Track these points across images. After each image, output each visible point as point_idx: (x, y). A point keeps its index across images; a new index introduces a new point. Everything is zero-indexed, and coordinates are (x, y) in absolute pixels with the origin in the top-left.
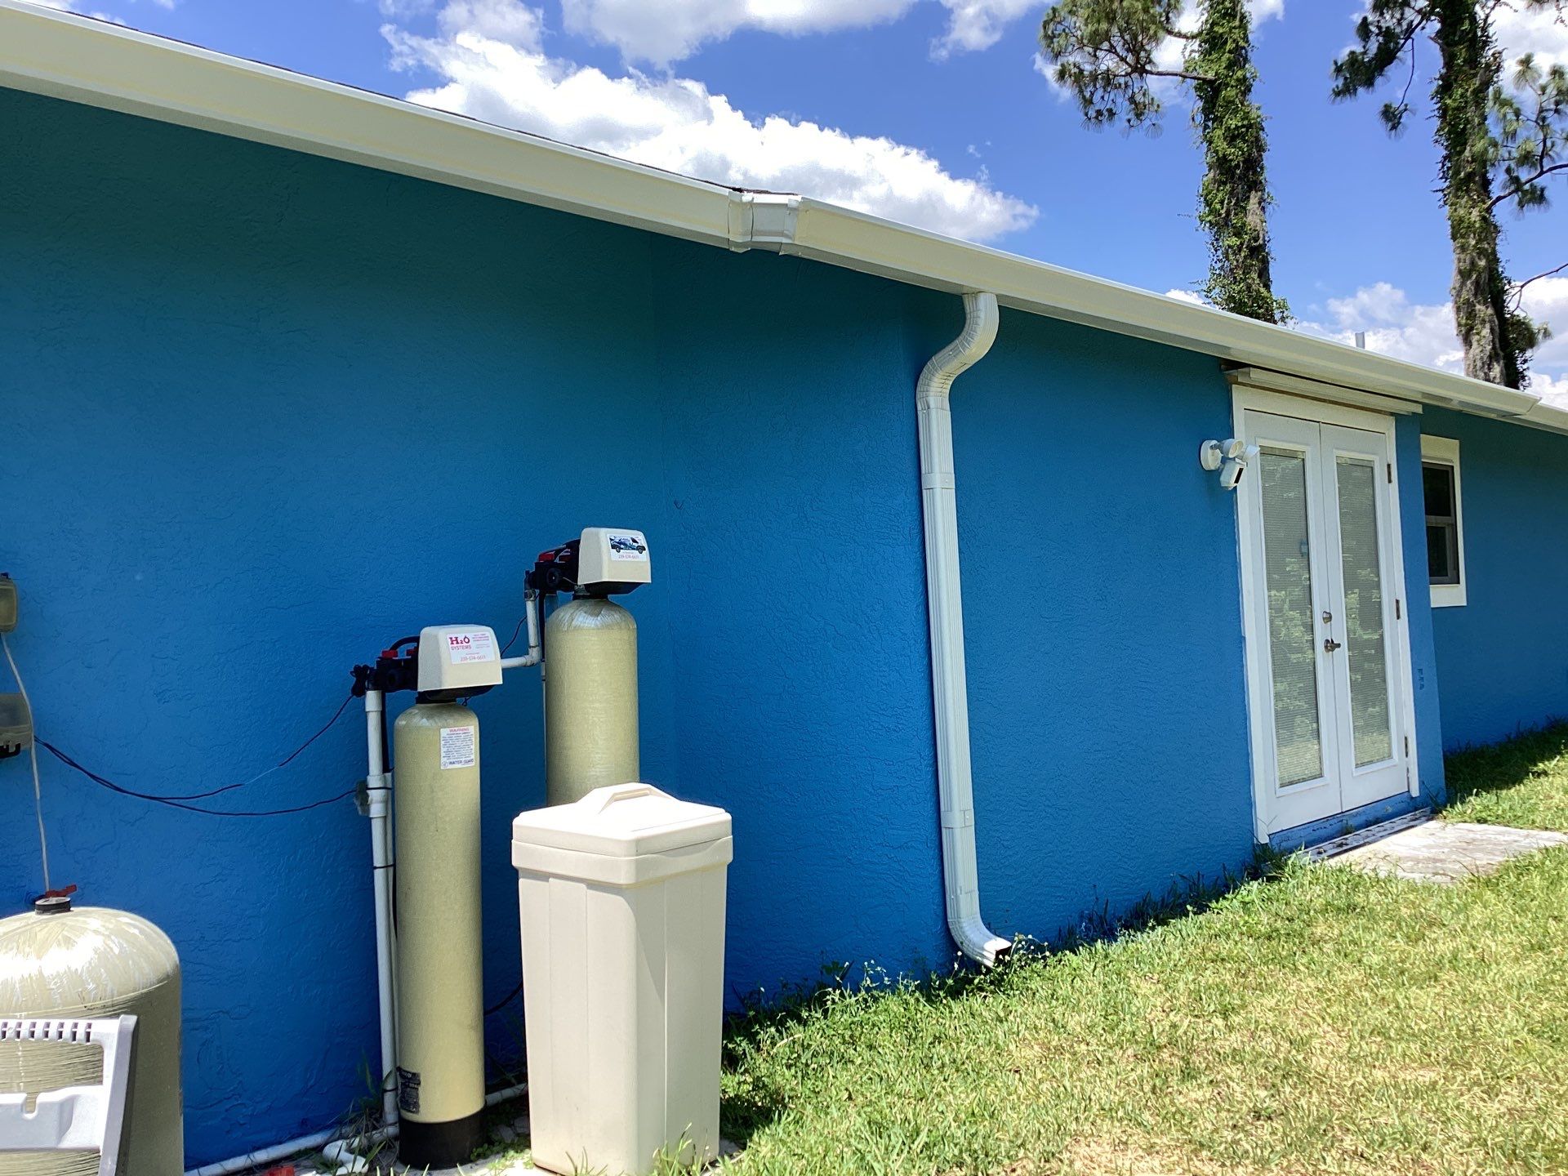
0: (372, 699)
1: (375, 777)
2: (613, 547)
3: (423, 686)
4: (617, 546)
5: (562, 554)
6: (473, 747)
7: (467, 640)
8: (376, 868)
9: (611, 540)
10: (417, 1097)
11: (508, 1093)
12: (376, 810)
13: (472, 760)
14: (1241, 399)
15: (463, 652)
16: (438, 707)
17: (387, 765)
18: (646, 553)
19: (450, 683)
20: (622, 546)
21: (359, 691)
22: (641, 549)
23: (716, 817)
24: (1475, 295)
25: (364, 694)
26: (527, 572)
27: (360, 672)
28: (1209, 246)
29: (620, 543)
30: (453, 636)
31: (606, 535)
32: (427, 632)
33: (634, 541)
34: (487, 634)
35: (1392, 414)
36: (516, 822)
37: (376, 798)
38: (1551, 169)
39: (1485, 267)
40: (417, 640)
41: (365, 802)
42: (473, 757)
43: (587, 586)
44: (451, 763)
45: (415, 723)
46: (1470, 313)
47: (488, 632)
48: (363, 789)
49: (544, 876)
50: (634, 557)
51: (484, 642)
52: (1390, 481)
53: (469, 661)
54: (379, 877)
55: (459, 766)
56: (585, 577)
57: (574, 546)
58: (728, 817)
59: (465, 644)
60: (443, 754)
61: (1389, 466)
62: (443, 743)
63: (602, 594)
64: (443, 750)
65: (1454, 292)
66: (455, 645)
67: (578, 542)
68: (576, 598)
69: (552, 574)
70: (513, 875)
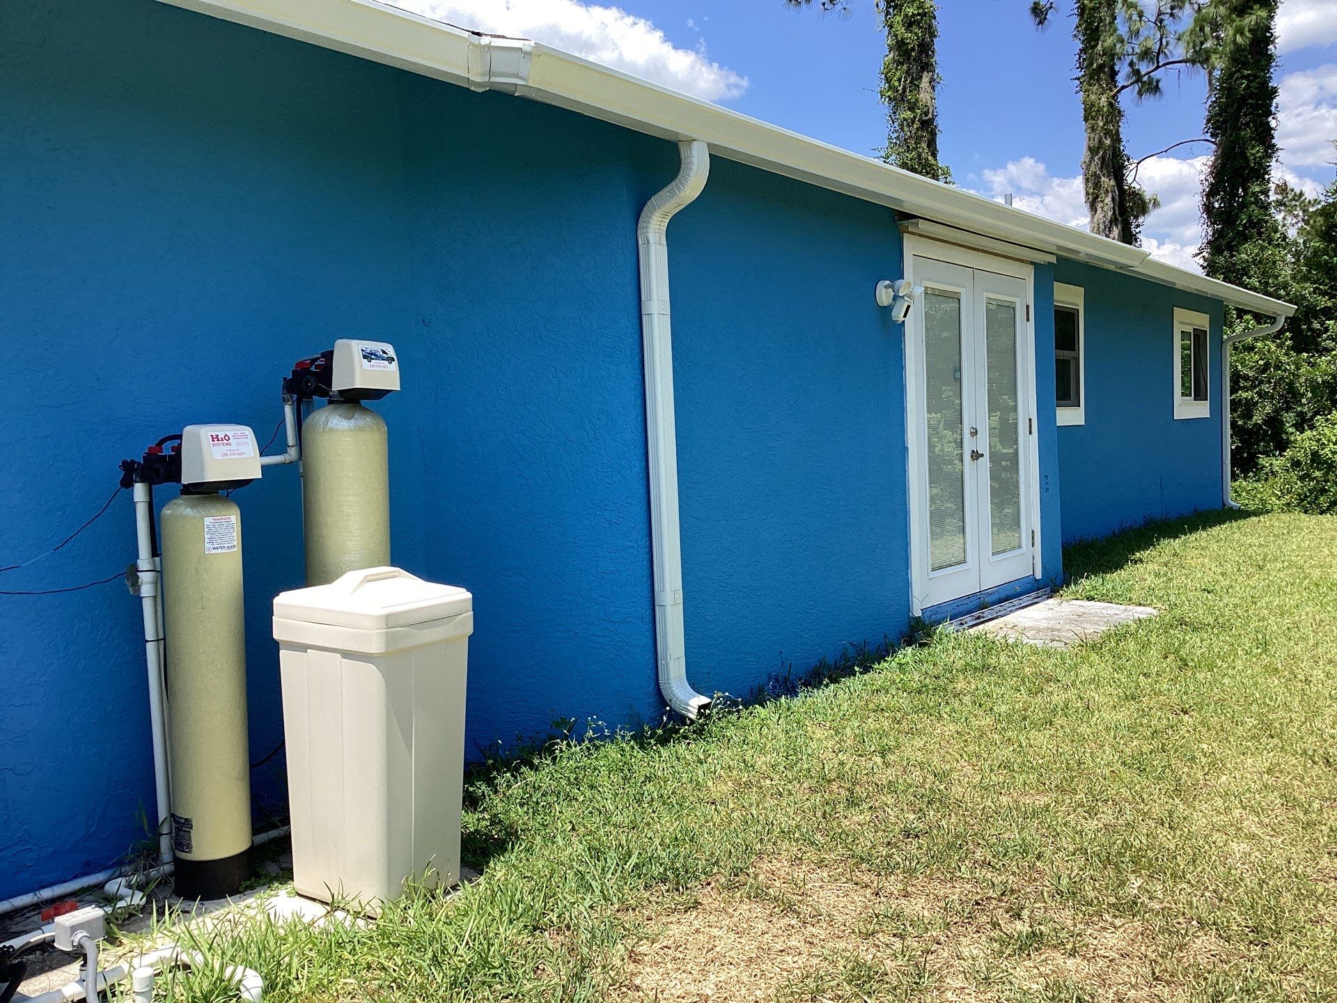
0: (139, 491)
1: (144, 561)
2: (365, 357)
3: (186, 479)
4: (368, 356)
5: (318, 363)
6: (235, 534)
7: (227, 438)
8: (147, 641)
9: (363, 350)
10: (190, 839)
11: (273, 834)
12: (146, 590)
13: (234, 546)
14: (911, 247)
15: (223, 449)
16: (203, 498)
17: (155, 551)
18: (395, 364)
19: (212, 476)
20: (373, 357)
21: (127, 483)
22: (391, 360)
23: (459, 595)
24: (1101, 169)
25: (132, 486)
26: (285, 379)
27: (128, 467)
28: (887, 118)
29: (371, 354)
30: (214, 434)
31: (357, 346)
32: (189, 431)
33: (384, 352)
34: (247, 433)
35: (1032, 263)
36: (277, 601)
37: (146, 579)
38: (1165, 65)
39: (1109, 146)
40: (180, 437)
41: (136, 584)
42: (235, 543)
43: (341, 392)
44: (214, 548)
45: (180, 512)
46: (1096, 184)
47: (248, 431)
48: (134, 571)
49: (304, 648)
50: (384, 367)
51: (244, 440)
52: (1028, 320)
53: (229, 457)
54: (151, 649)
55: (223, 551)
56: (338, 384)
57: (329, 356)
58: (469, 595)
59: (225, 441)
60: (207, 540)
61: (1028, 307)
62: (206, 530)
63: (355, 399)
64: (207, 536)
65: (1084, 165)
66: (216, 442)
67: (332, 352)
68: (330, 402)
69: (309, 381)
70: (274, 648)
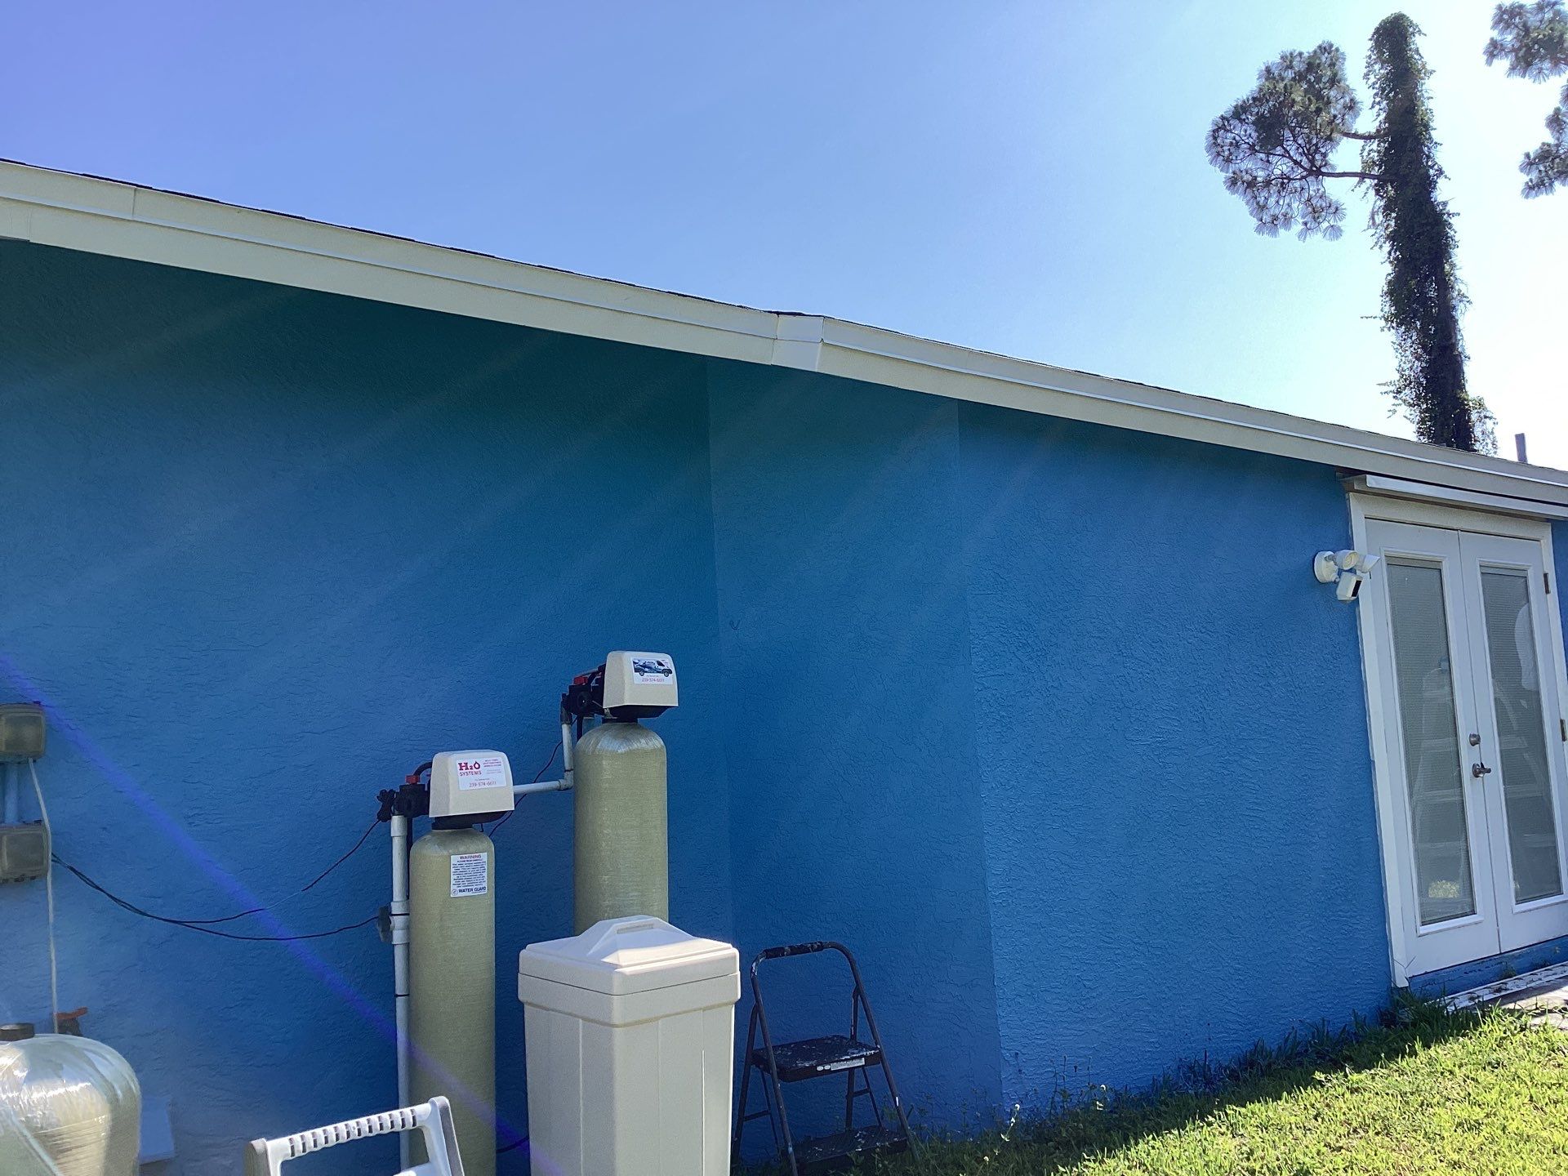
0: (396, 823)
1: (397, 907)
2: (637, 670)
3: (434, 813)
4: (641, 669)
5: (597, 677)
6: (485, 874)
7: (477, 766)
8: (398, 996)
9: (635, 663)
12: (398, 937)
13: (484, 888)
15: (472, 778)
16: (451, 833)
18: (673, 677)
19: (457, 807)
20: (647, 670)
21: (385, 817)
22: (668, 672)
23: (724, 952)
25: (390, 818)
26: (563, 696)
27: (386, 797)
29: (644, 666)
30: (463, 763)
31: (630, 657)
32: (438, 759)
33: (660, 664)
34: (500, 759)
36: (522, 954)
37: (398, 922)
41: (388, 931)
42: (485, 885)
43: (612, 710)
44: (460, 891)
47: (502, 757)
48: (386, 915)
50: (659, 680)
51: (495, 768)
53: (478, 787)
54: (400, 1003)
55: (470, 894)
56: (609, 702)
58: (736, 952)
59: (475, 770)
60: (453, 882)
62: (453, 870)
63: (630, 717)
64: (453, 877)
66: (464, 771)
67: (605, 666)
68: (605, 721)
69: (582, 698)
